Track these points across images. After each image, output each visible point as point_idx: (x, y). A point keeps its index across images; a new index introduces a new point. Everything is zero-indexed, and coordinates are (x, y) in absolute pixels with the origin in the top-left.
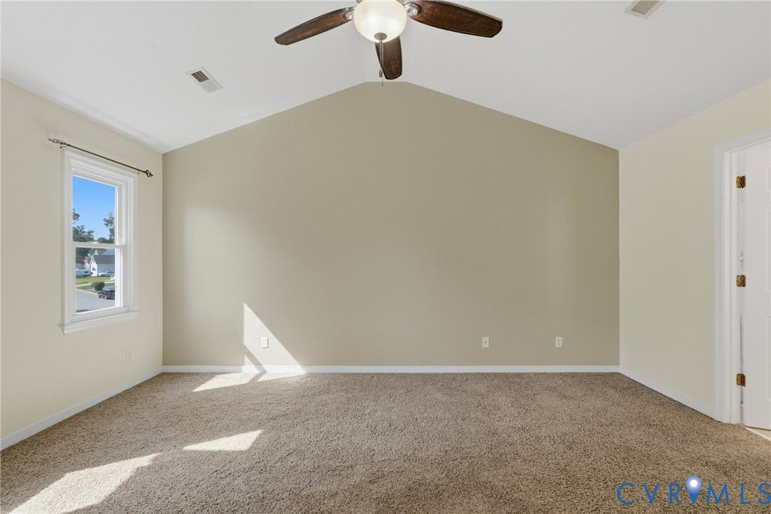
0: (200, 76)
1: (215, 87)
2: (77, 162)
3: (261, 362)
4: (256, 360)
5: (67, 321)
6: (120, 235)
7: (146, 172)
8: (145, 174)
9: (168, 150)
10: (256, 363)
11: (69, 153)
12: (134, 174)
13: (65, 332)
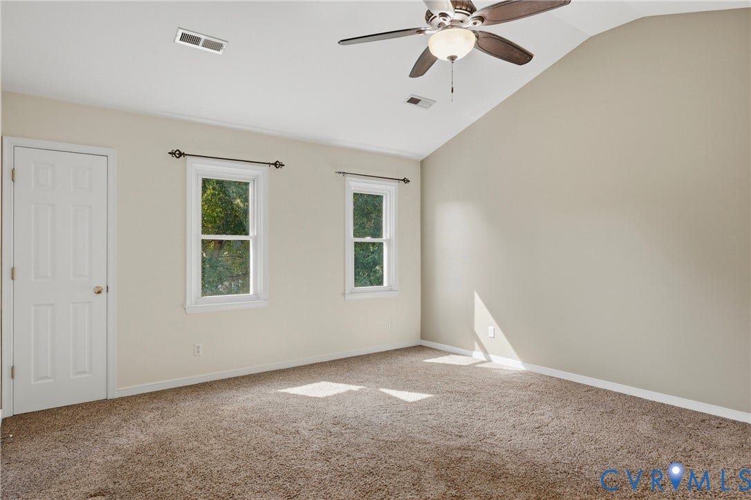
0: (414, 101)
1: (430, 103)
2: (354, 183)
3: (488, 351)
4: (485, 348)
5: (347, 292)
6: (387, 232)
7: (404, 180)
8: (403, 182)
9: (423, 158)
10: (485, 352)
11: (348, 178)
12: (396, 183)
13: (346, 298)
